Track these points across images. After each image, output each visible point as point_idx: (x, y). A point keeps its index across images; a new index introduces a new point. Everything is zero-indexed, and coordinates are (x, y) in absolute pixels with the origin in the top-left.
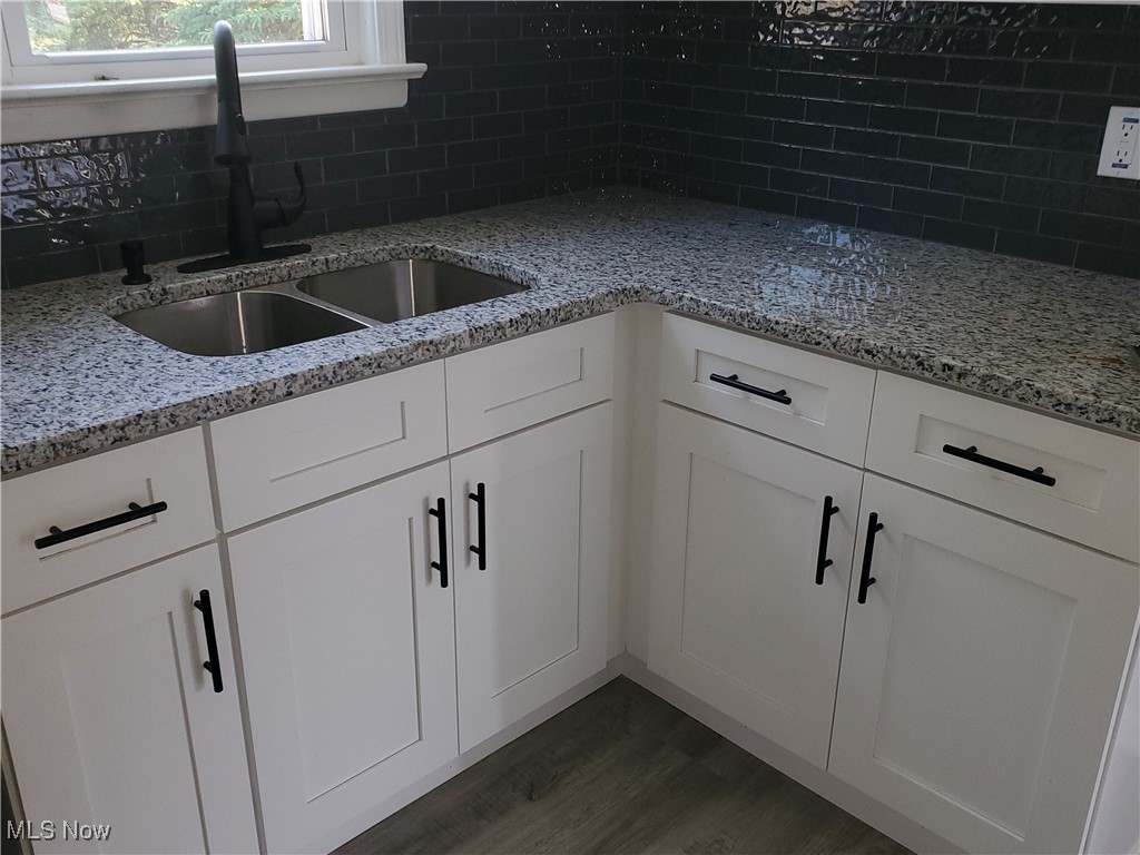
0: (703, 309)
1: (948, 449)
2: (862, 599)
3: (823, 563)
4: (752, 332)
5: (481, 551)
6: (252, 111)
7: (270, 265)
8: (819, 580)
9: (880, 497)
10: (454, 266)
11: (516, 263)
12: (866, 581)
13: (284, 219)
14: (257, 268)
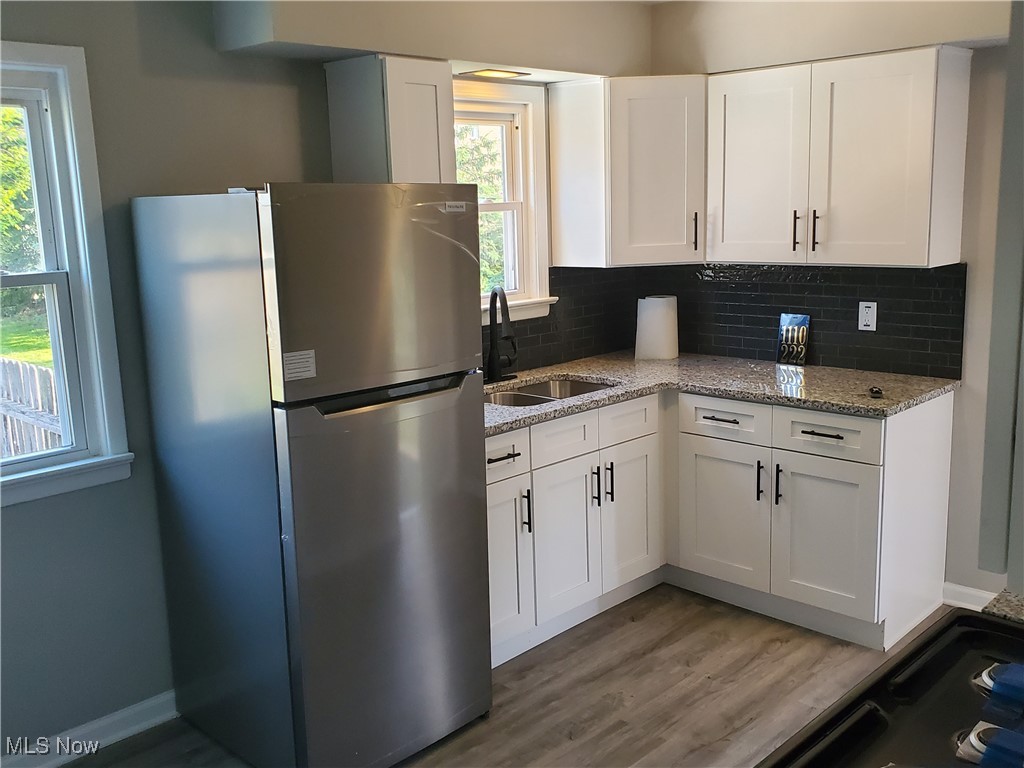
0: (697, 389)
1: (803, 432)
2: (777, 503)
3: (759, 492)
4: (720, 397)
5: (612, 494)
6: (513, 317)
7: (507, 382)
8: (758, 499)
9: (779, 457)
10: (578, 382)
11: (611, 378)
12: (778, 496)
13: (510, 363)
14: (502, 383)
